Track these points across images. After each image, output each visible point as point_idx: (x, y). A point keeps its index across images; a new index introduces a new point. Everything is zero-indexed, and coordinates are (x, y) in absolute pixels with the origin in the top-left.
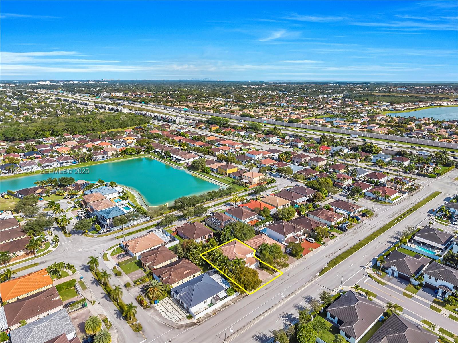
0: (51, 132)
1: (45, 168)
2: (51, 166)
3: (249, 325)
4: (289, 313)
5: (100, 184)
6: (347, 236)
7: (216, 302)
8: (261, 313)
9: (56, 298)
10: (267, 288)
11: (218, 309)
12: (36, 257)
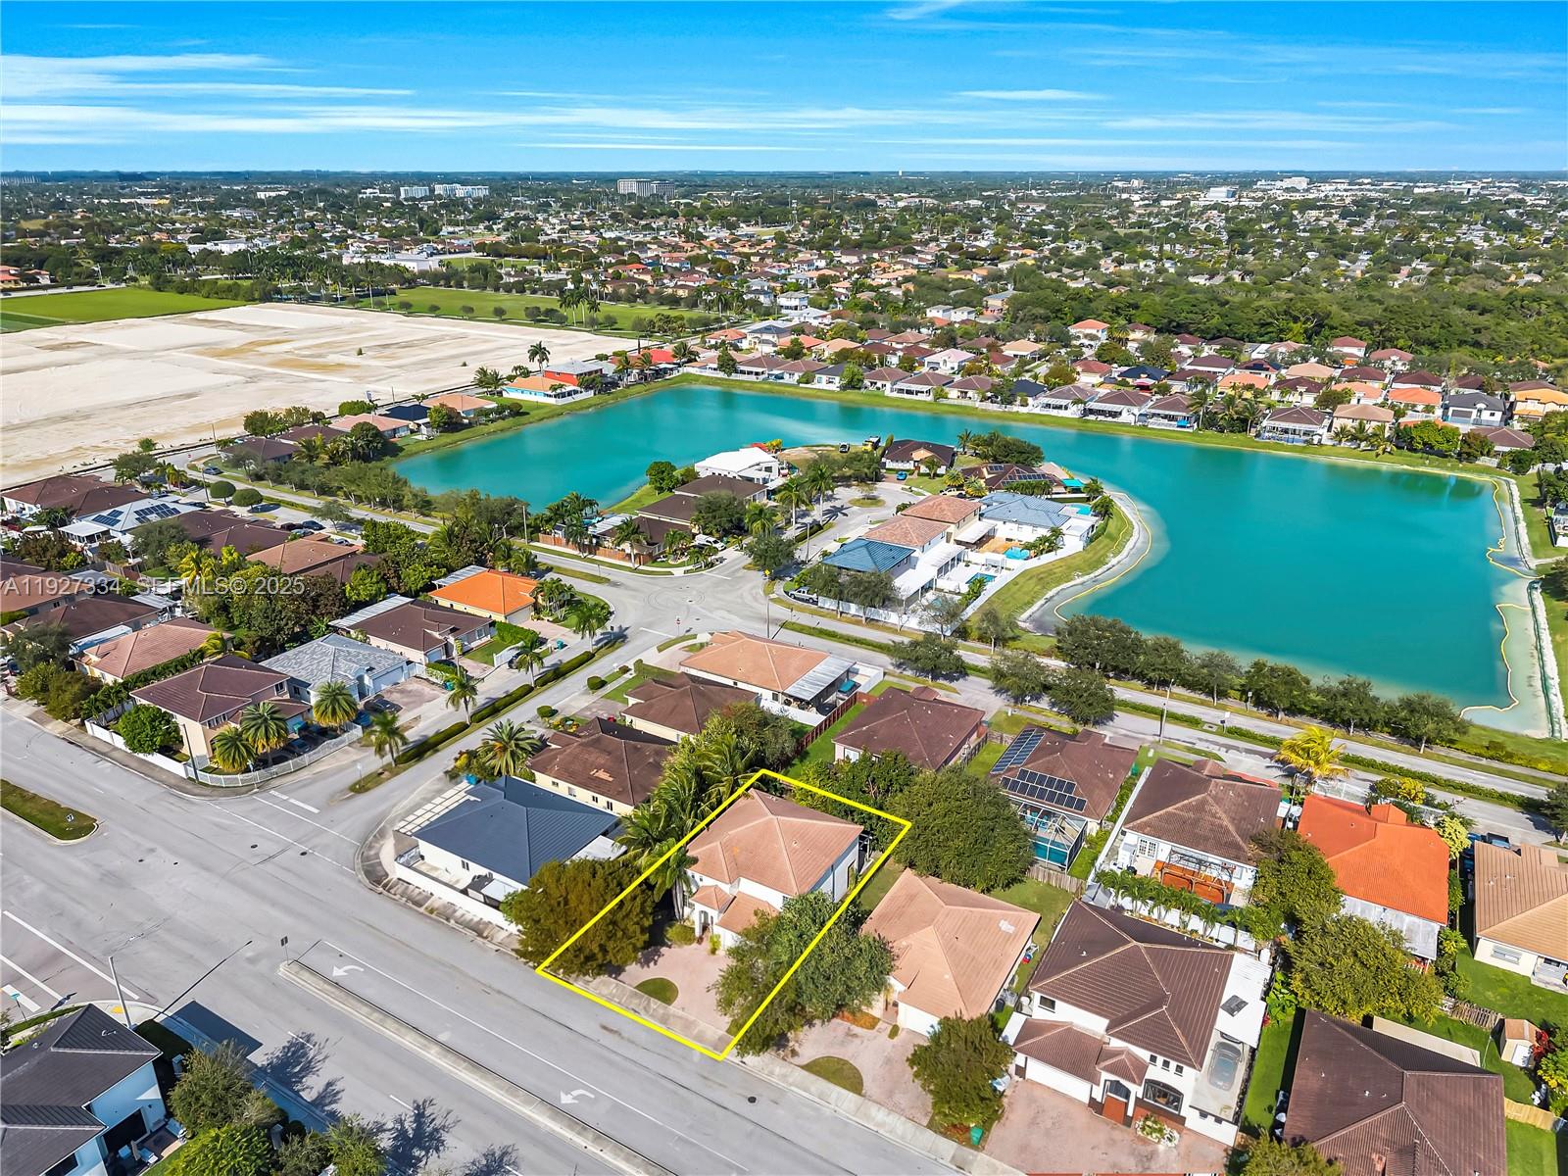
0: (1310, 325)
1: (1092, 417)
2: (1118, 414)
3: (365, 1010)
4: (445, 1136)
5: (1084, 495)
8: (443, 1037)
9: (436, 635)
10: (616, 1032)
11: (458, 914)
12: (635, 570)
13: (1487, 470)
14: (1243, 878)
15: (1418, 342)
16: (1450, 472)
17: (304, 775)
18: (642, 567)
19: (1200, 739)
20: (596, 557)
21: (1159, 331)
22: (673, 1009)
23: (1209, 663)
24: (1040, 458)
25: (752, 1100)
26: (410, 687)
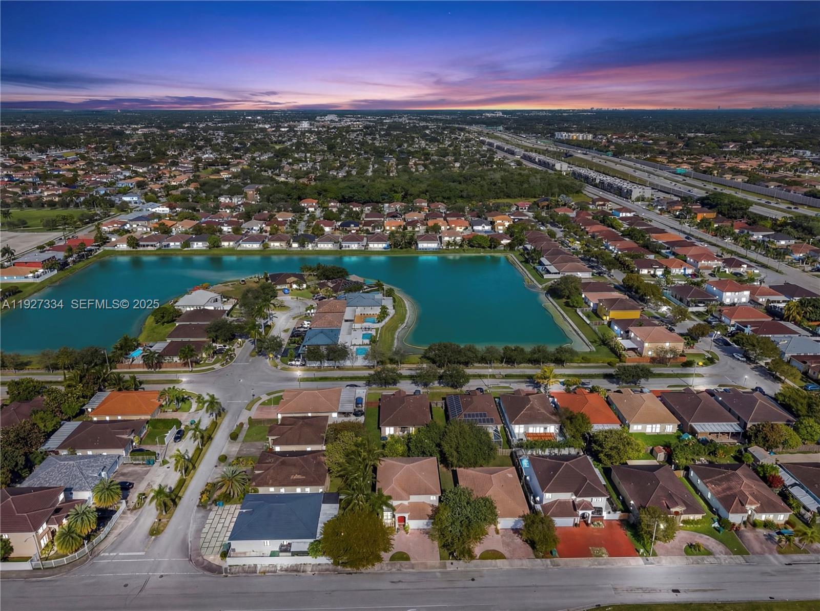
6: (748, 568)
7: (281, 554)
9: (125, 437)
10: (400, 581)
11: (279, 568)
12: (191, 371)
13: (500, 251)
14: (552, 429)
15: (444, 198)
16: (488, 254)
17: (112, 538)
18: (194, 369)
19: (501, 382)
20: (161, 370)
21: (340, 202)
22: (413, 561)
23: (489, 350)
24: (347, 275)
25: (473, 580)
26: (125, 471)
